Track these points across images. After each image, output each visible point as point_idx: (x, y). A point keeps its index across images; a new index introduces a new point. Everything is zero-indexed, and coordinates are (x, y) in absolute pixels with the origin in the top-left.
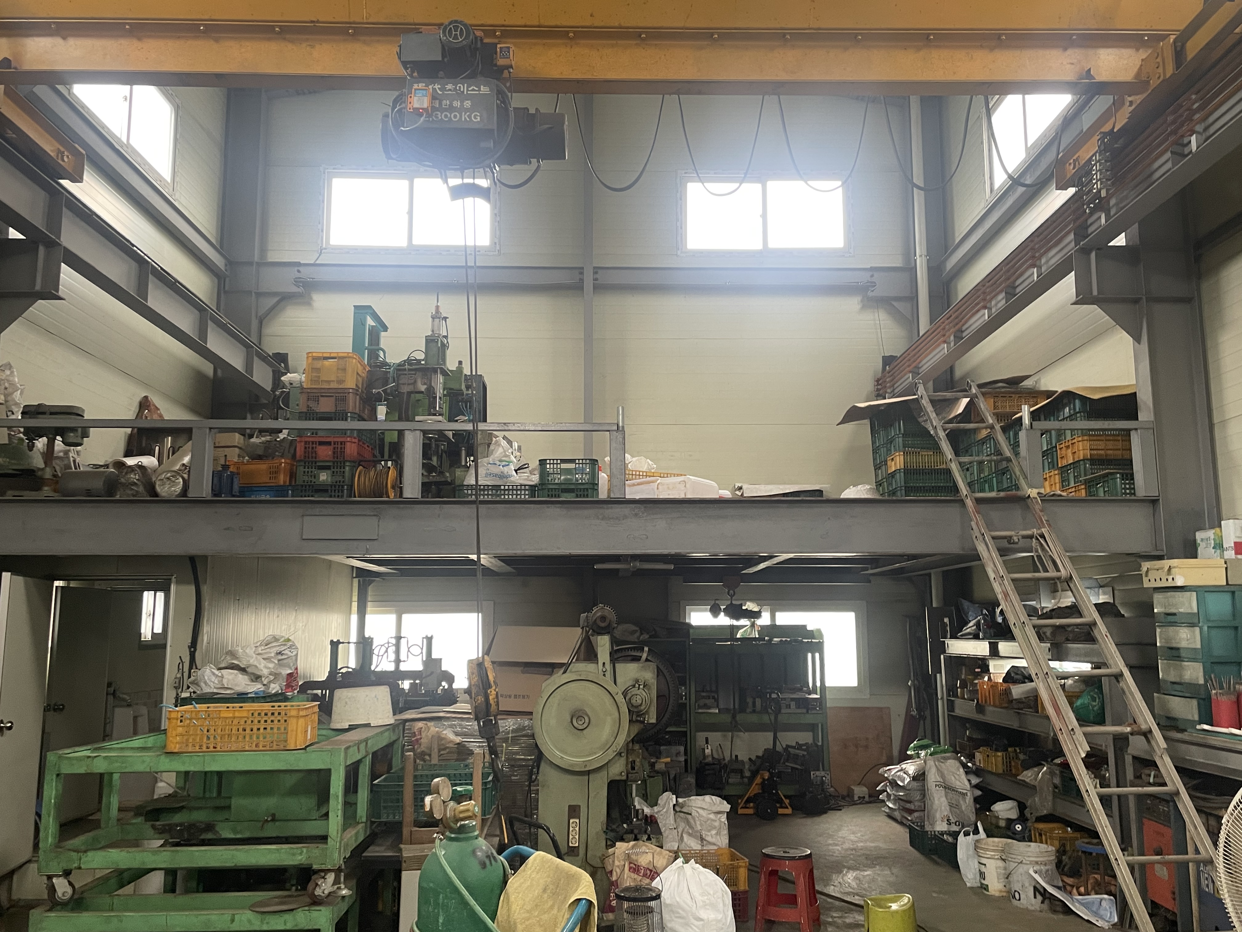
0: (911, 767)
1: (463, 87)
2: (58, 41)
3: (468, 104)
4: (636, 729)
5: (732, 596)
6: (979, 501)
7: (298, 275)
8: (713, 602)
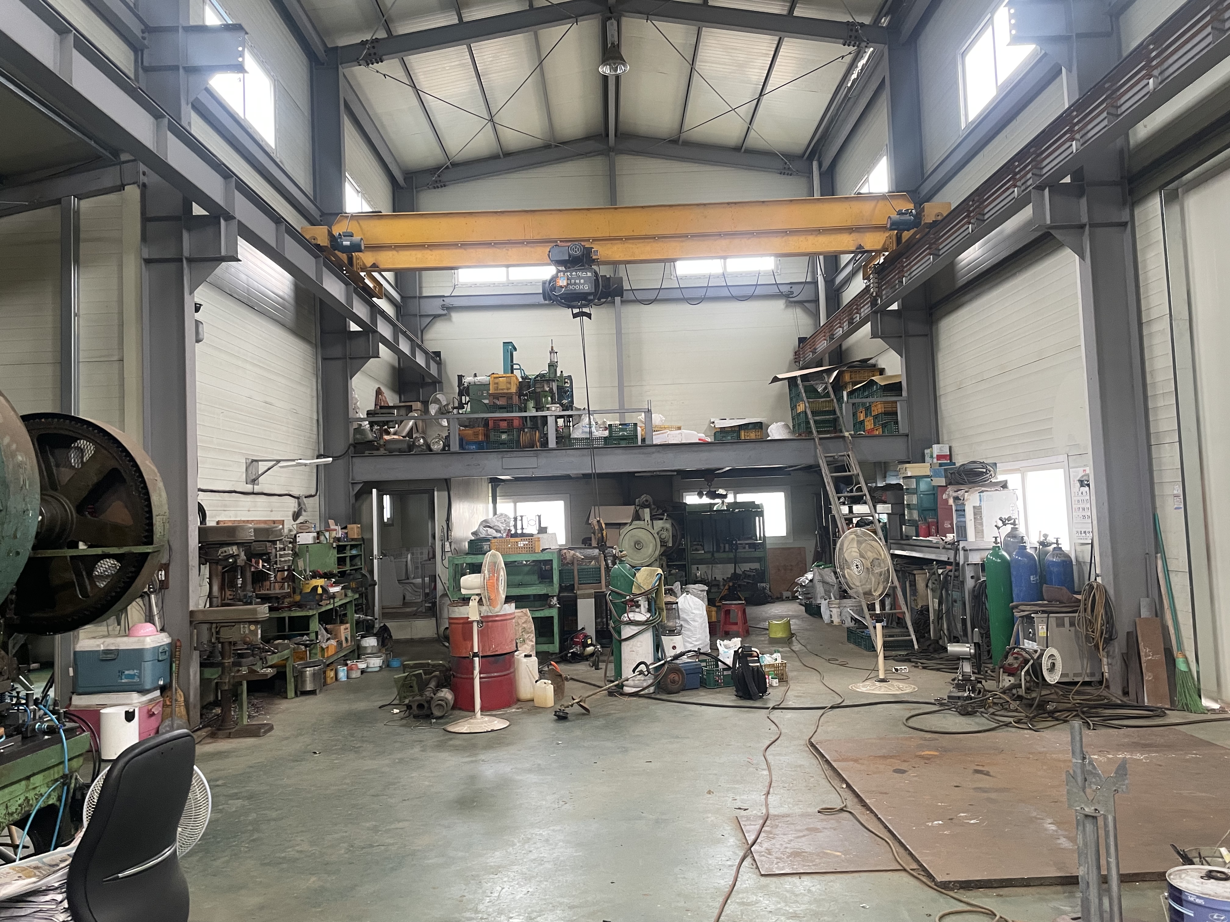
0: (810, 576)
1: (580, 273)
2: (394, 252)
3: (582, 281)
4: (663, 549)
5: (710, 486)
6: (820, 439)
7: (444, 303)
8: (699, 490)
